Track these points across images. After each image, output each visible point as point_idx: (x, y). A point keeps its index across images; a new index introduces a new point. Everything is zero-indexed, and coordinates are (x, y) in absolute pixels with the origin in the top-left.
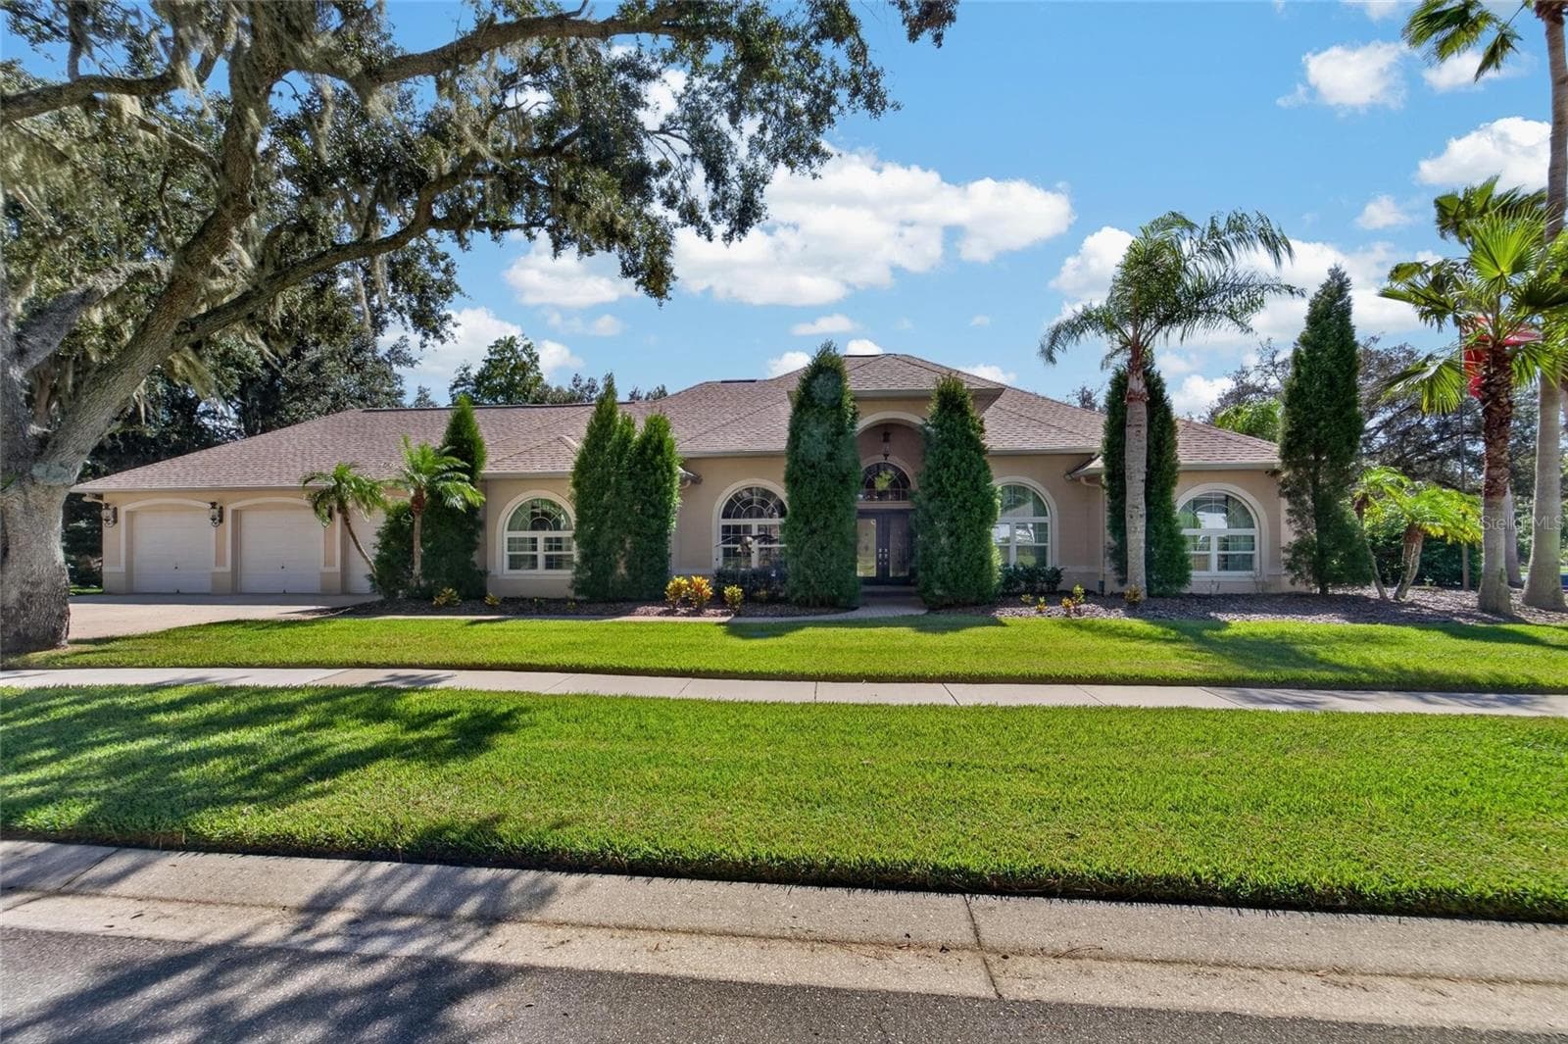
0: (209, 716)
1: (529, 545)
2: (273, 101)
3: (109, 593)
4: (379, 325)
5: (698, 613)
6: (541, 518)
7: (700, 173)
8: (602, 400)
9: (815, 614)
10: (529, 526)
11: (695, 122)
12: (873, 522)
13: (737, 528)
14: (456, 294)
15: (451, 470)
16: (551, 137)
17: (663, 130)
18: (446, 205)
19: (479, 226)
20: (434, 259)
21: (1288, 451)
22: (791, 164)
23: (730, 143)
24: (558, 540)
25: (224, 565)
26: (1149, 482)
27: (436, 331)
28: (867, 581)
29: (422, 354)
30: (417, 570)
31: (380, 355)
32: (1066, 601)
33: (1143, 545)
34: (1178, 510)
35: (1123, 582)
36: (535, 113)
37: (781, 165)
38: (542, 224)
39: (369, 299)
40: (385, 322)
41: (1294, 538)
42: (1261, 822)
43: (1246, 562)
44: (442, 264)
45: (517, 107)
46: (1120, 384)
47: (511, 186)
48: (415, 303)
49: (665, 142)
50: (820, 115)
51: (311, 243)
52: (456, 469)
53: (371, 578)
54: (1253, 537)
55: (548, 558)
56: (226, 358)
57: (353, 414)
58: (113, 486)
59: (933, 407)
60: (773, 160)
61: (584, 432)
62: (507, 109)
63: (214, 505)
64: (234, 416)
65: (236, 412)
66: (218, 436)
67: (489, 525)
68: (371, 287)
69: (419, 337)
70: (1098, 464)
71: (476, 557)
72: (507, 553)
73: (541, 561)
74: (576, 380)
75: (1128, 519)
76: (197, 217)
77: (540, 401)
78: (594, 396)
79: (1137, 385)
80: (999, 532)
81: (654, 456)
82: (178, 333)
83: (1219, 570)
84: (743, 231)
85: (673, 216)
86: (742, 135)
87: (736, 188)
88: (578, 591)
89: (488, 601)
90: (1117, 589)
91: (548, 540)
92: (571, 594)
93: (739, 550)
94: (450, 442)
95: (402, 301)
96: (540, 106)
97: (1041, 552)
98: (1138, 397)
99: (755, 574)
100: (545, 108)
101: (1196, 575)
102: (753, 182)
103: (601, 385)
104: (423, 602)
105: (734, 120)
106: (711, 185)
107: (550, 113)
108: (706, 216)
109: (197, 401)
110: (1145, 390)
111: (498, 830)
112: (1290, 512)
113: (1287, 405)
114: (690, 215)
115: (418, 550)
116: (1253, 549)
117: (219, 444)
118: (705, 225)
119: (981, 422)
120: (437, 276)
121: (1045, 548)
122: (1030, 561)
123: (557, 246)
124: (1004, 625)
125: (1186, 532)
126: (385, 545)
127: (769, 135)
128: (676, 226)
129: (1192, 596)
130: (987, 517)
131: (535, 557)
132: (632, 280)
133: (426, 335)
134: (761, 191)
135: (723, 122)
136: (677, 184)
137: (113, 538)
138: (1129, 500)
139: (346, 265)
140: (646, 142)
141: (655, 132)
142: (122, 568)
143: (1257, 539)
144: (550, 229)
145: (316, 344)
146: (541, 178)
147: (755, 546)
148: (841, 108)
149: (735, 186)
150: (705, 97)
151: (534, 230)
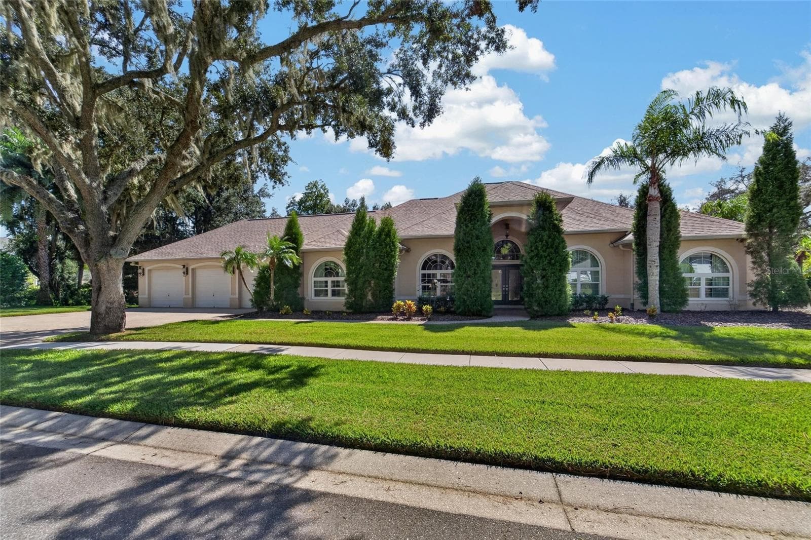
0: (183, 364)
1: (324, 284)
2: (208, 75)
3: (141, 307)
4: (254, 178)
5: (409, 319)
6: (329, 270)
7: (408, 91)
8: (358, 210)
9: (470, 320)
10: (324, 275)
11: (405, 66)
12: (500, 271)
13: (429, 275)
14: (289, 162)
15: (287, 248)
16: (334, 81)
17: (389, 72)
18: (285, 119)
19: (300, 128)
20: (279, 146)
21: (751, 228)
22: (454, 84)
23: (423, 76)
24: (338, 282)
25: (188, 294)
26: (662, 247)
27: (280, 181)
28: (497, 302)
29: (274, 192)
30: (272, 297)
31: (255, 193)
32: (610, 314)
33: (658, 283)
34: (680, 263)
35: (646, 303)
36: (326, 70)
37: (449, 84)
38: (330, 124)
39: (250, 167)
40: (257, 177)
41: (755, 278)
42: (734, 444)
43: (724, 293)
44: (283, 148)
45: (318, 67)
46: (644, 192)
47: (315, 106)
48: (270, 167)
49: (390, 78)
50: (470, 57)
51: (225, 141)
52: (290, 248)
53: (252, 301)
54: (728, 278)
55: (333, 291)
56: (189, 198)
57: (244, 222)
58: (143, 258)
59: (533, 209)
60: (446, 83)
61: (350, 227)
62: (313, 69)
63: (184, 266)
64: (192, 225)
65: (193, 223)
66: (184, 234)
67: (305, 275)
68: (251, 160)
69: (272, 183)
70: (630, 237)
71: (299, 290)
72: (313, 289)
73: (330, 293)
74: (347, 201)
75: (648, 268)
76: (176, 133)
77: (329, 212)
78: (355, 208)
79: (654, 192)
80: (571, 276)
81: (385, 239)
82: (169, 187)
83: (706, 297)
84: (430, 121)
85: (394, 115)
86: (429, 72)
87: (427, 99)
88: (348, 308)
89: (305, 312)
90: (642, 307)
91: (333, 282)
92: (344, 309)
93: (430, 286)
94: (286, 235)
95: (265, 167)
96: (329, 66)
97: (595, 287)
98: (656, 199)
99: (439, 299)
100: (331, 67)
101: (692, 300)
102: (435, 94)
103: (358, 203)
104: (275, 313)
105: (425, 63)
106: (414, 98)
107: (333, 69)
108: (411, 115)
109: (177, 218)
110: (659, 195)
111: (311, 425)
112: (754, 263)
113: (751, 200)
114: (403, 114)
115: (273, 287)
116: (728, 285)
117: (185, 238)
118: (410, 119)
119: (560, 217)
120: (281, 153)
121: (598, 284)
122: (589, 292)
123: (337, 134)
124: (574, 327)
125: (684, 275)
126: (258, 285)
127: (443, 69)
128: (396, 120)
129: (689, 312)
130: (563, 267)
131: (327, 291)
132: (374, 149)
133: (275, 182)
134: (440, 99)
135: (419, 64)
136: (396, 99)
137: (143, 282)
138: (649, 258)
139: (240, 151)
140: (381, 79)
141: (385, 73)
142: (146, 296)
143: (731, 279)
144: (334, 127)
145: (227, 189)
146: (329, 101)
147: (439, 284)
148: (482, 52)
149: (426, 98)
150: (410, 53)
151: (326, 128)
